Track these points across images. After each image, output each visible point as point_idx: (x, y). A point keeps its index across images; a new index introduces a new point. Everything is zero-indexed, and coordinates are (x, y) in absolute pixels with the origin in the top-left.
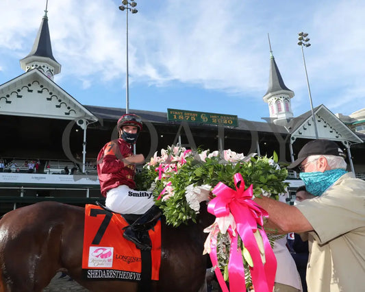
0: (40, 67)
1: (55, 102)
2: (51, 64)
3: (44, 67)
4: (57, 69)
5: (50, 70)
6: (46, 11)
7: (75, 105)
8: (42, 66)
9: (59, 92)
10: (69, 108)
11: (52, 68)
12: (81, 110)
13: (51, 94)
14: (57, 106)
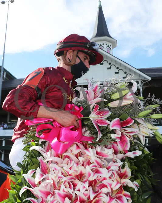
0: (101, 45)
1: (114, 69)
2: (109, 41)
3: (103, 44)
4: (113, 44)
5: (108, 46)
6: (100, 2)
7: (130, 70)
8: (102, 44)
9: (116, 61)
10: (125, 73)
11: (109, 44)
12: (135, 73)
13: (110, 64)
14: (116, 73)
